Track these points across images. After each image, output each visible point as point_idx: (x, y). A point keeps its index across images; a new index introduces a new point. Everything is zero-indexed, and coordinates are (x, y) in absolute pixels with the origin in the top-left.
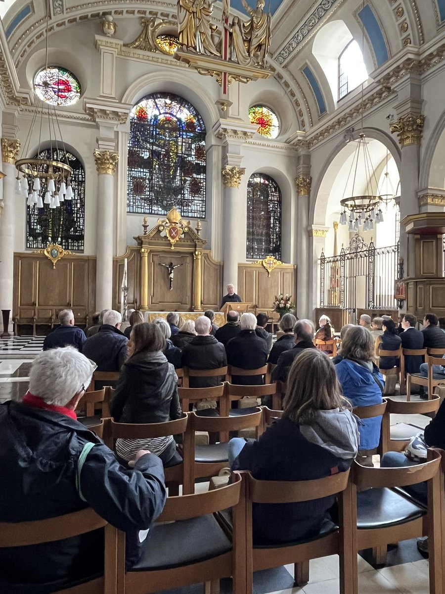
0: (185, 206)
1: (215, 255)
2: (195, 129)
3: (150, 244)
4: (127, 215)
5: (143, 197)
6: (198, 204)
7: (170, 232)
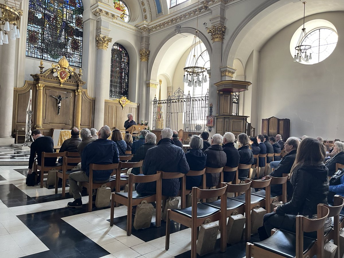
0: (68, 57)
1: (90, 94)
2: (76, 5)
3: (44, 81)
4: (26, 58)
5: (36, 46)
6: (76, 57)
7: (61, 74)
